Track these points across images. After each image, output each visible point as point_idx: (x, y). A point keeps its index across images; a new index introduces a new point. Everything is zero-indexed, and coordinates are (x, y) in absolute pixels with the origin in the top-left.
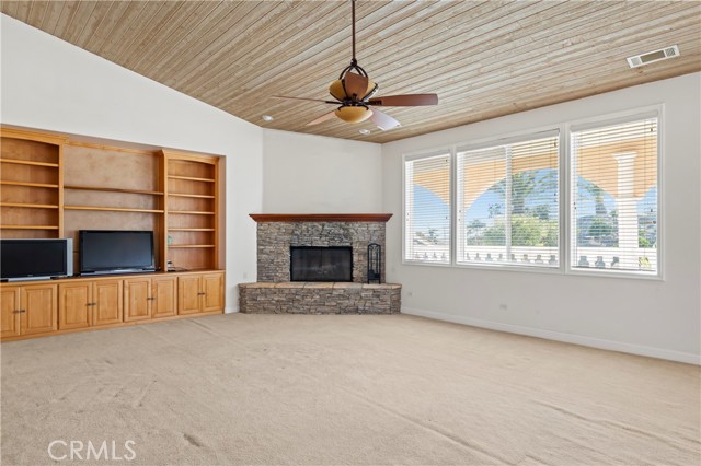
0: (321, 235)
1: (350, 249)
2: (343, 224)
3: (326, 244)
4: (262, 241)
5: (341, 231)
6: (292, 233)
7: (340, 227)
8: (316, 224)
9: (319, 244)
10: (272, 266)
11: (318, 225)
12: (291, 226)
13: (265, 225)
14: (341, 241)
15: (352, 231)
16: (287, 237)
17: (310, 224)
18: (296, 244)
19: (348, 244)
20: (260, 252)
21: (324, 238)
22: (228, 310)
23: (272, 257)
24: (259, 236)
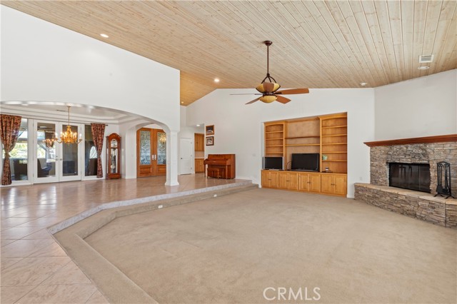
0: (405, 155)
1: (428, 165)
2: (421, 145)
3: (409, 161)
4: (373, 159)
5: (420, 151)
6: (387, 154)
7: (420, 147)
8: (402, 146)
9: (404, 161)
10: (377, 175)
11: (403, 147)
12: (387, 148)
13: (374, 148)
14: (420, 159)
15: (428, 150)
16: (385, 156)
17: (398, 147)
18: (390, 161)
19: (426, 162)
20: (372, 165)
21: (408, 157)
22: (348, 196)
23: (377, 169)
24: (371, 155)
